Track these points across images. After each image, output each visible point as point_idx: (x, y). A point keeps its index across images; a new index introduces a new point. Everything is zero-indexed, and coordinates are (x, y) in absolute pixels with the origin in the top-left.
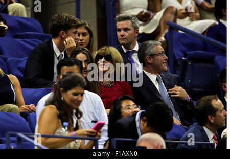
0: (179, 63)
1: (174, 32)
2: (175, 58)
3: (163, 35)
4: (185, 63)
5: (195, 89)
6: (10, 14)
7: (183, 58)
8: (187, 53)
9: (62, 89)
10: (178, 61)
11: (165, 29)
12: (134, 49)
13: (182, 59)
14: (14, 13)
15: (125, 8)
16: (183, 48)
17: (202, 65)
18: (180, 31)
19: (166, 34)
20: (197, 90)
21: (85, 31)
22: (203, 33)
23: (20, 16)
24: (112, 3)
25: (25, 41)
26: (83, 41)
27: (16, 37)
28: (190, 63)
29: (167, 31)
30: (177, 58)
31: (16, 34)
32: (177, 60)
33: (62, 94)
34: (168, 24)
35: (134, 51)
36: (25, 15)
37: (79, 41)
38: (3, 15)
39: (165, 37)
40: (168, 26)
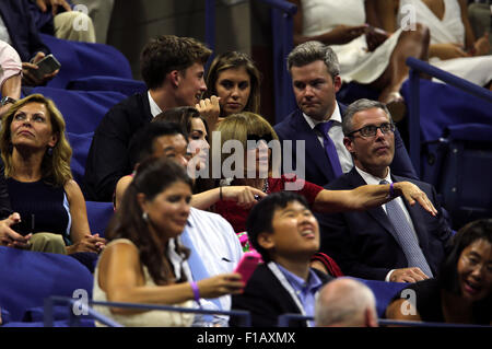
0: (433, 150)
1: (421, 80)
2: (422, 137)
3: (398, 87)
4: (445, 149)
5: (465, 208)
6: (60, 34)
7: (442, 140)
8: (451, 127)
9: (141, 195)
10: (430, 146)
11: (401, 74)
12: (332, 118)
13: (438, 141)
14: (68, 34)
15: (315, 27)
16: (442, 117)
17: (483, 154)
18: (435, 80)
19: (404, 85)
20: (471, 209)
21: (245, 77)
22: (488, 86)
23: (80, 40)
24: (285, 15)
25: (91, 97)
26: (239, 101)
27: (71, 86)
28: (455, 151)
29: (406, 78)
30: (428, 138)
31: (73, 80)
32: (427, 143)
33: (143, 206)
34: (409, 62)
35: (334, 123)
36: (93, 39)
37: (231, 100)
38: (44, 38)
39: (401, 92)
40: (408, 69)
